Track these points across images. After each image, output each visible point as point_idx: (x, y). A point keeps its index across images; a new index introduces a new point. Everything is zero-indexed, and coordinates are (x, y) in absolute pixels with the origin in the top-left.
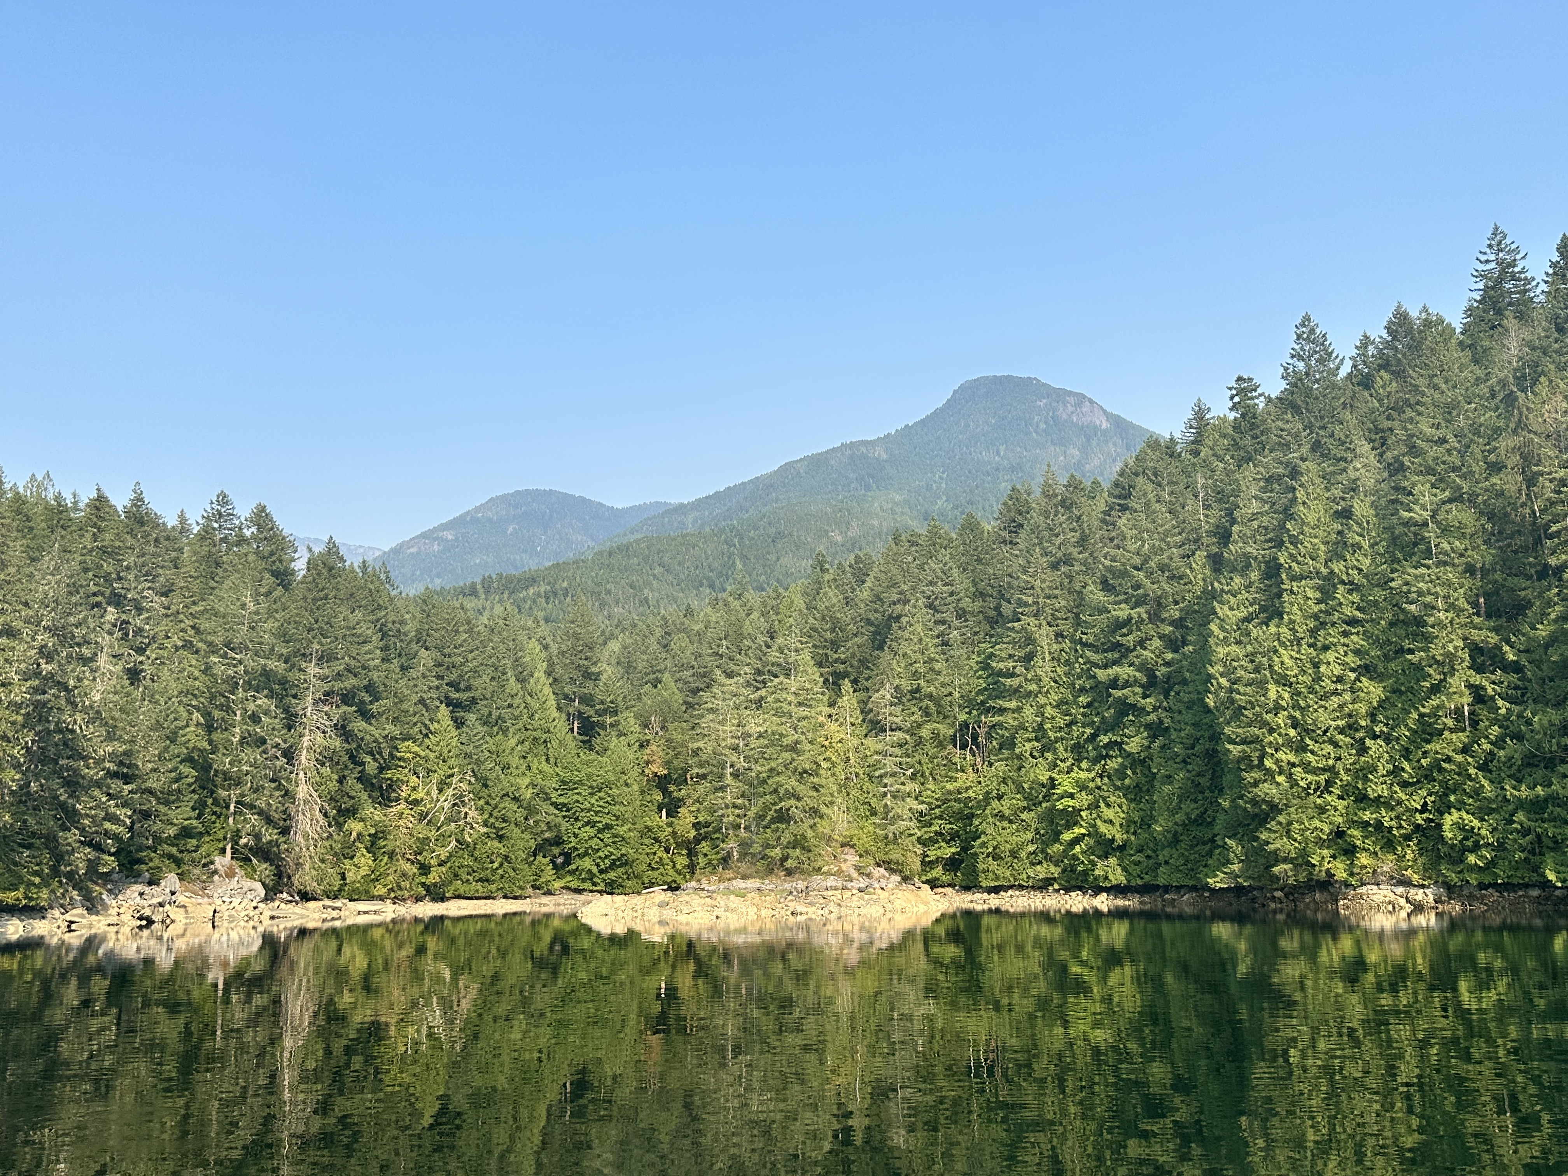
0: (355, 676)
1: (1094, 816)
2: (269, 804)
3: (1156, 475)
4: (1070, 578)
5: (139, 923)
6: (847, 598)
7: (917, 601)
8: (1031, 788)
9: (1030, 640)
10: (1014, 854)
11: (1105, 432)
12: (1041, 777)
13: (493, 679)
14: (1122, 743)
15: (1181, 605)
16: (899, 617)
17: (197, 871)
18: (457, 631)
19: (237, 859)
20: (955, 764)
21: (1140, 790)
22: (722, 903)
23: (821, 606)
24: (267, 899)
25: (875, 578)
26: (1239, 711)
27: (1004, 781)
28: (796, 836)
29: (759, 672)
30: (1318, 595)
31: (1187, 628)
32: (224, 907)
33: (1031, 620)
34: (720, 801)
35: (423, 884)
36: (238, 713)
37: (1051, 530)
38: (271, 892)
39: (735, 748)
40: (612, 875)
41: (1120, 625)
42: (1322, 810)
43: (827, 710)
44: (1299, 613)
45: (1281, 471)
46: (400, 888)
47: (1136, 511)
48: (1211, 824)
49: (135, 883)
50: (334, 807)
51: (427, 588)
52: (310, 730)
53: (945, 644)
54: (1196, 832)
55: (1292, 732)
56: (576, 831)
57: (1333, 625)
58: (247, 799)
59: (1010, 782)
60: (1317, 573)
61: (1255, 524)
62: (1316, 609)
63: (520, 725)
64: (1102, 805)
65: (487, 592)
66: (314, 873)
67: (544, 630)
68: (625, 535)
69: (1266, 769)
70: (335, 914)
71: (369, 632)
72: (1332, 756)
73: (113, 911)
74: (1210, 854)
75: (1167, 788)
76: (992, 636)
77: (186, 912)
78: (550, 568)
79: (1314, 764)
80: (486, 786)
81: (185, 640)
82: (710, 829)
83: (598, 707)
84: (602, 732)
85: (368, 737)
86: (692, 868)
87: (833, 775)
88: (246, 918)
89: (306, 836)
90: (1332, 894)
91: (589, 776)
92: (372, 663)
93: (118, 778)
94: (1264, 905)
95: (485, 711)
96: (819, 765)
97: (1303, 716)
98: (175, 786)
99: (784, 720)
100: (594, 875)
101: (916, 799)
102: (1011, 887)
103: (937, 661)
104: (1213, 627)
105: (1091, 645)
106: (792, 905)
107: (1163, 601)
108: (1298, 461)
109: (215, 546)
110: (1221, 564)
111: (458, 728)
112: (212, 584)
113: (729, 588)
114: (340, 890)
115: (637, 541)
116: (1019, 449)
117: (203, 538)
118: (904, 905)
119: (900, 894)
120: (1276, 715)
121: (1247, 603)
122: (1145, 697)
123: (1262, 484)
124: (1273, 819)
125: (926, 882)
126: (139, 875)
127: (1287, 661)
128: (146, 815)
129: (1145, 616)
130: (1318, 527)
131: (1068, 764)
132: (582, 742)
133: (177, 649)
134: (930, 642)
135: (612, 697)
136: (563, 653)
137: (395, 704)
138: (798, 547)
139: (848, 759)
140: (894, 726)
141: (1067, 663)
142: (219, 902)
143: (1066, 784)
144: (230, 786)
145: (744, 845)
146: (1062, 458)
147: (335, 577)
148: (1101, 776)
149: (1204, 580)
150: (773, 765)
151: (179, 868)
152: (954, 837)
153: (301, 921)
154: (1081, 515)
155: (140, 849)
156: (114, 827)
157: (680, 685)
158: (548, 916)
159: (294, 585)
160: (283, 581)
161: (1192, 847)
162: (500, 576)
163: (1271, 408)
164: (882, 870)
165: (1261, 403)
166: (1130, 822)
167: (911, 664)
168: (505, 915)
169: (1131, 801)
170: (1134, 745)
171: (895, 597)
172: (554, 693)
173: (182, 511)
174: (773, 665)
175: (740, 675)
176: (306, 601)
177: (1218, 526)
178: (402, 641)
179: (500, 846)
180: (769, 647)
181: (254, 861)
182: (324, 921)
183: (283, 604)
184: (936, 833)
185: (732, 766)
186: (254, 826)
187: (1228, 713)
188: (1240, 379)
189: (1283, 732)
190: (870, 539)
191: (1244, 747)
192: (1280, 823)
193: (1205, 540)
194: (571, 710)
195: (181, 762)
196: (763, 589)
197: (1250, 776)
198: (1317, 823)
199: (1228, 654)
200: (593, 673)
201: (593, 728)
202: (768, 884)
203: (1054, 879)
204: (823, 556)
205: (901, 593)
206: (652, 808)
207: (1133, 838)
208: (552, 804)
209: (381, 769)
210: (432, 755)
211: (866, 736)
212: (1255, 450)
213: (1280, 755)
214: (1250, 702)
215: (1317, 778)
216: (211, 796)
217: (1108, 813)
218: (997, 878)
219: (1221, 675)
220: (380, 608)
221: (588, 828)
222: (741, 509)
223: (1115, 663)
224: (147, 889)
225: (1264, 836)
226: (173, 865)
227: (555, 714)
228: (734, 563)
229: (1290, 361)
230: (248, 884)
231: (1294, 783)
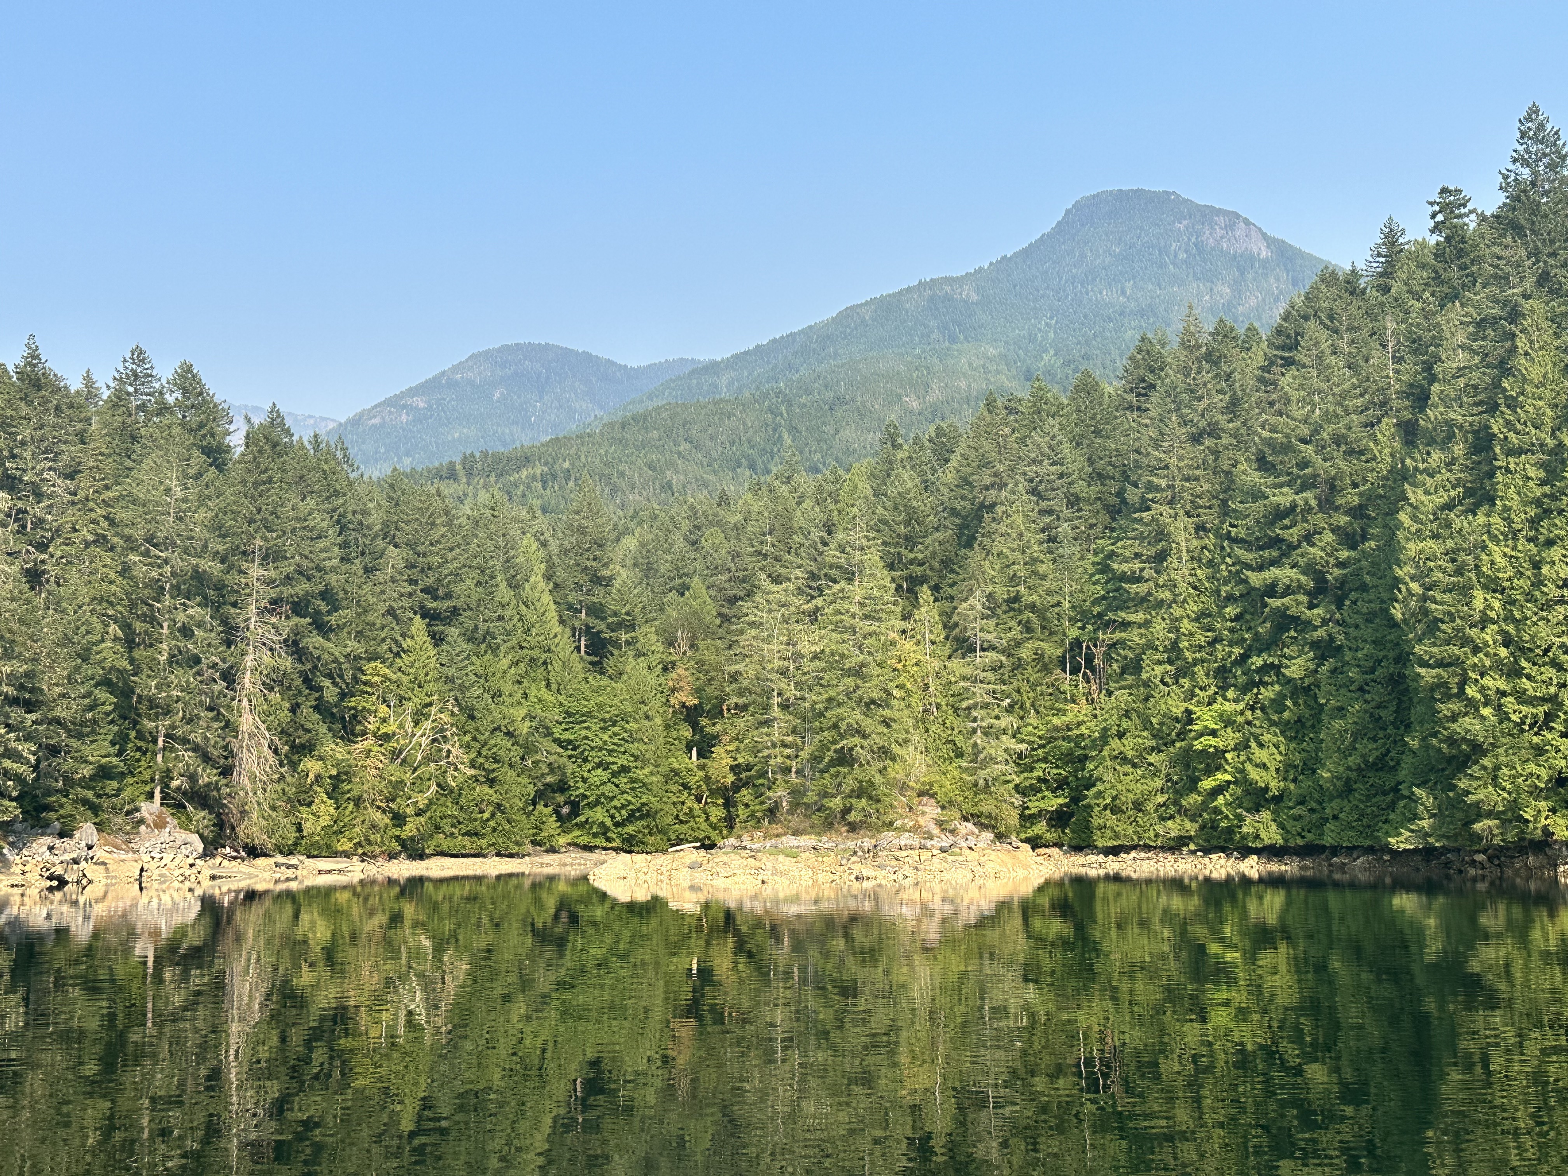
0: (309, 579)
1: (1242, 758)
2: (206, 738)
3: (1331, 318)
4: (1216, 453)
5: (48, 883)
6: (926, 481)
7: (1016, 485)
8: (1161, 724)
9: (1162, 535)
10: (1138, 806)
11: (1264, 263)
12: (1174, 710)
13: (479, 584)
14: (1279, 667)
15: (1362, 488)
16: (993, 505)
17: (119, 820)
18: (433, 524)
19: (168, 805)
20: (1064, 693)
21: (1303, 725)
22: (769, 865)
23: (892, 491)
24: (206, 854)
25: (962, 455)
26: (1433, 626)
27: (1127, 715)
28: (861, 782)
29: (813, 576)
30: (1542, 474)
31: (1368, 517)
32: (153, 865)
33: (1165, 509)
34: (766, 738)
35: (398, 838)
36: (165, 625)
37: (1192, 391)
38: (211, 848)
39: (784, 672)
40: (630, 829)
41: (1279, 514)
42: (1539, 751)
43: (900, 624)
44: (1516, 497)
45: (1496, 311)
46: (370, 843)
47: (1304, 366)
48: (1394, 769)
49: (43, 834)
50: (286, 743)
51: (395, 469)
52: (255, 647)
53: (1052, 540)
54: (1374, 779)
55: (1503, 652)
56: (586, 774)
57: (1559, 514)
58: (179, 732)
59: (1134, 716)
60: (1541, 445)
61: (1461, 382)
62: (1538, 492)
63: (514, 642)
64: (1253, 744)
65: (470, 474)
66: (264, 823)
67: (542, 522)
68: (642, 401)
69: (1468, 699)
70: (290, 873)
71: (325, 524)
72: (1555, 682)
73: (17, 869)
74: (1392, 806)
75: (1338, 724)
76: (1112, 530)
77: (107, 869)
78: (547, 444)
79: (1531, 692)
80: (472, 717)
81: (97, 534)
82: (753, 772)
83: (610, 620)
84: (616, 652)
85: (326, 656)
86: (730, 822)
87: (909, 706)
88: (181, 878)
89: (253, 778)
90: (1549, 857)
91: (600, 706)
92: (328, 564)
93: (18, 705)
94: (1460, 872)
95: (470, 624)
96: (889, 694)
97: (1518, 630)
98: (89, 716)
99: (846, 636)
100: (608, 829)
101: (1014, 737)
102: (1134, 847)
103: (1042, 562)
104: (1403, 517)
105: (1242, 541)
106: (857, 868)
107: (1338, 483)
108: (1520, 299)
109: (130, 415)
110: (1415, 435)
111: (436, 645)
112: (128, 463)
113: (774, 470)
114: (295, 844)
115: (657, 409)
116: (1150, 287)
117: (115, 406)
118: (998, 868)
119: (993, 855)
120: (1483, 629)
121: (1449, 486)
122: (1311, 607)
123: (1471, 329)
124: (1476, 762)
125: (1026, 841)
126: (47, 825)
127: (1499, 560)
128: (54, 751)
129: (1313, 503)
130: (1544, 385)
131: (1210, 692)
132: (591, 663)
133: (87, 545)
134: (1033, 538)
135: (628, 607)
136: (566, 552)
137: (359, 615)
138: (862, 416)
139: (927, 687)
140: (986, 645)
141: (1211, 563)
142: (147, 858)
143: (1206, 718)
144: (157, 715)
145: (796, 793)
146: (1207, 298)
147: (280, 455)
148: (1253, 709)
149: (1392, 455)
150: (832, 693)
151: (97, 816)
152: (1061, 784)
153: (248, 882)
154: (1232, 372)
155: (49, 792)
156: (15, 766)
157: (713, 593)
158: (552, 878)
159: (230, 465)
160: (215, 459)
161: (1368, 797)
162: (485, 454)
163: (1485, 226)
164: (970, 825)
165: (1472, 223)
166: (1289, 766)
167: (1008, 566)
168: (499, 877)
169: (1290, 739)
170: (1295, 669)
171: (988, 480)
172: (555, 603)
173: (88, 371)
174: (831, 567)
175: (789, 580)
176: (245, 486)
177: (1411, 386)
178: (364, 535)
179: (491, 791)
180: (825, 544)
181: (190, 808)
182: (277, 882)
183: (216, 488)
184: (1039, 780)
185: (779, 694)
186: (188, 765)
187: (1420, 628)
188: (1444, 191)
189: (1492, 652)
190: (956, 405)
191: (1441, 671)
192: (1484, 768)
193: (1395, 404)
194: (577, 624)
195: (96, 686)
196: (817, 471)
197: (1446, 709)
198: (1532, 767)
199: (1421, 552)
200: (604, 578)
201: (604, 646)
202: (826, 841)
203: (1190, 838)
204: (895, 427)
205: (995, 475)
206: (680, 746)
207: (1292, 786)
208: (555, 740)
209: (343, 695)
210: (405, 679)
211: (950, 657)
212: (1464, 286)
213: (1487, 681)
214: (1450, 614)
215: (1534, 711)
216: (134, 728)
217: (1261, 755)
218: (1117, 836)
219: (1412, 578)
220: (337, 494)
221: (599, 771)
222: (790, 367)
223: (1273, 563)
224: (58, 842)
225: (1463, 784)
226: (89, 813)
227: (557, 629)
228: (780, 437)
229: (1511, 167)
230: (182, 836)
231: (1504, 717)
